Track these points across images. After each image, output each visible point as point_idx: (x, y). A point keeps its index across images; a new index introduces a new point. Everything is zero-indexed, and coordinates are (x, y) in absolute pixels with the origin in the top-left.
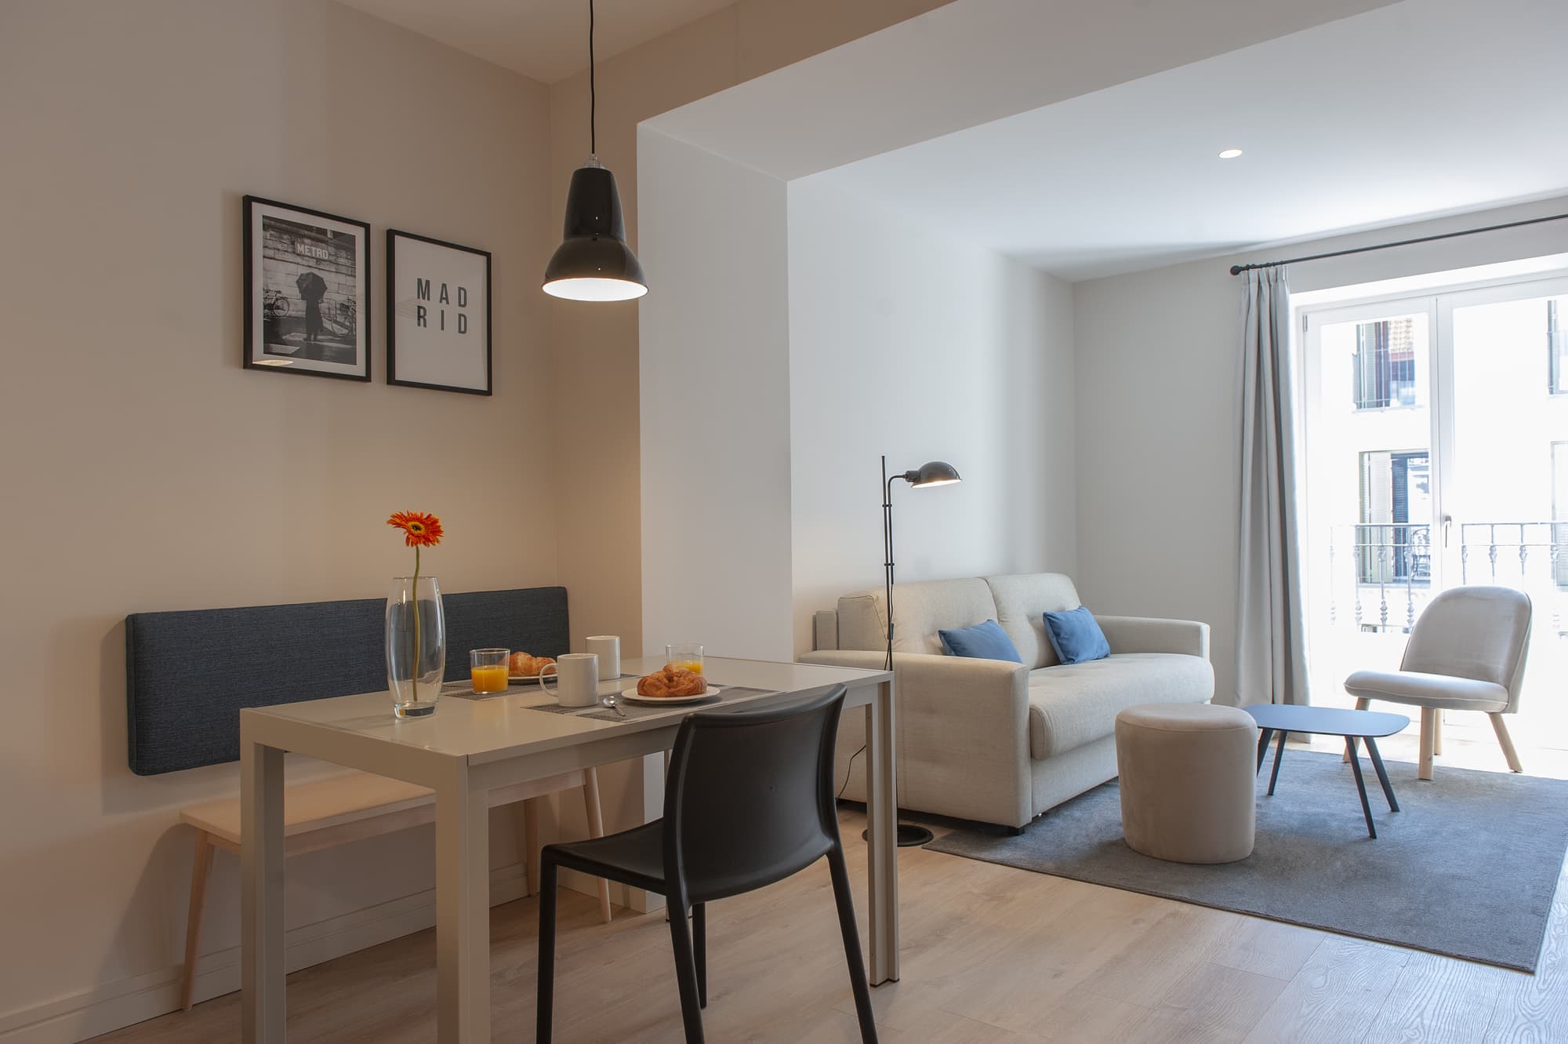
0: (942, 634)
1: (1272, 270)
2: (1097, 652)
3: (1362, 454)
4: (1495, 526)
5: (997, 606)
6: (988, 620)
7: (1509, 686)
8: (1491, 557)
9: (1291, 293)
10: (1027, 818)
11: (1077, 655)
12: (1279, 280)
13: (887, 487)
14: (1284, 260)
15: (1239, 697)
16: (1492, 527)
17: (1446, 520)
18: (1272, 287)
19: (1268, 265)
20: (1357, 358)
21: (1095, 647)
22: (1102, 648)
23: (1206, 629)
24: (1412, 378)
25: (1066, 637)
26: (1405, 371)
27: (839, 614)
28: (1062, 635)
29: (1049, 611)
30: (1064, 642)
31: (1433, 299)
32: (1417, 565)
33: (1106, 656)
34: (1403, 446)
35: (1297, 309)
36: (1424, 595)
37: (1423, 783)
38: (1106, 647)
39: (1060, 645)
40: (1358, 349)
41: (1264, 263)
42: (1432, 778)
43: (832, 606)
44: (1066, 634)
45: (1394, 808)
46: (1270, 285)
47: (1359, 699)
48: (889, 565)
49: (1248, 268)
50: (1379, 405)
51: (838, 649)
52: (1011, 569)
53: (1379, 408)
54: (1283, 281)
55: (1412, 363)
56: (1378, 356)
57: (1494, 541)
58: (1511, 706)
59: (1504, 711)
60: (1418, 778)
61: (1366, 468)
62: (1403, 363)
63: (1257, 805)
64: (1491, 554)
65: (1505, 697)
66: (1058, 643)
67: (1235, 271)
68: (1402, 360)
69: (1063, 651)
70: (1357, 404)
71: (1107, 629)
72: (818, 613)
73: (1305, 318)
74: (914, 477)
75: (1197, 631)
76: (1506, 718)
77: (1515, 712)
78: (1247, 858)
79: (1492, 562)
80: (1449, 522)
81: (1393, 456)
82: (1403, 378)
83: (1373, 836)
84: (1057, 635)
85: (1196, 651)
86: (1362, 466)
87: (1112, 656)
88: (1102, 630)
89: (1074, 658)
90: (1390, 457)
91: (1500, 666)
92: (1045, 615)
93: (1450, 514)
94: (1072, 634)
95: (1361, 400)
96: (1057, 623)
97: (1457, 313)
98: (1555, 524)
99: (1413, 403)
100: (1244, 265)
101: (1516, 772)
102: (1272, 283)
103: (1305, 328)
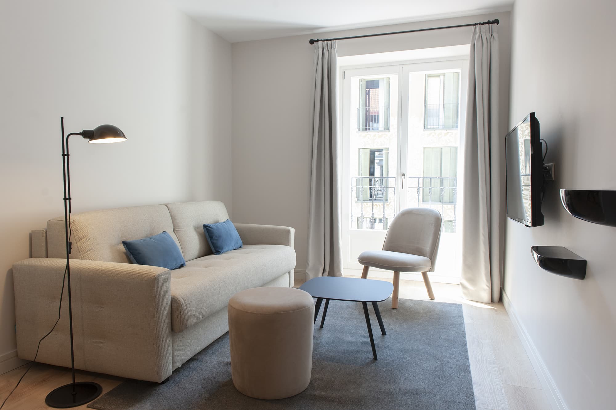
0: (125, 243)
1: (329, 42)
2: (234, 246)
3: (359, 149)
4: (420, 179)
5: (173, 222)
6: (163, 232)
7: (431, 259)
8: (418, 194)
9: (338, 56)
10: (169, 372)
11: (222, 249)
12: (332, 48)
13: (65, 142)
14: (335, 38)
15: (308, 264)
16: (419, 179)
17: (403, 176)
18: (329, 52)
19: (327, 40)
20: (359, 110)
21: (233, 243)
22: (237, 243)
23: (292, 231)
24: (378, 122)
25: (216, 238)
26: (375, 119)
27: (47, 232)
28: (214, 237)
29: (207, 223)
30: (215, 241)
31: (401, 67)
32: (377, 193)
33: (240, 247)
34: (375, 147)
35: (340, 67)
36: (379, 205)
37: (394, 311)
38: (240, 242)
39: (213, 243)
40: (359, 107)
41: (326, 39)
42: (398, 308)
43: (42, 226)
44: (216, 237)
45: (384, 333)
46: (328, 50)
47: (364, 266)
48: (67, 199)
49: (318, 41)
50: (366, 129)
51: (47, 257)
52: (191, 199)
53: (366, 131)
54: (335, 49)
55: (378, 115)
56: (367, 111)
57: (419, 186)
58: (432, 269)
59: (429, 271)
60: (391, 307)
61: (361, 155)
62: (375, 116)
63: (314, 337)
64: (418, 192)
65: (430, 264)
66: (211, 241)
67: (312, 42)
68: (375, 114)
69: (214, 247)
70: (358, 129)
71: (241, 232)
72: (32, 231)
73: (344, 73)
74: (89, 135)
75: (288, 232)
76: (429, 274)
77: (433, 271)
78: (307, 389)
79: (418, 195)
80: (404, 176)
81: (371, 150)
82: (375, 122)
83: (375, 358)
84: (211, 237)
85: (286, 242)
86: (359, 154)
87: (243, 246)
88: (238, 233)
89: (220, 250)
90: (369, 151)
91: (428, 248)
92: (205, 226)
93: (404, 173)
94: (220, 236)
95: (360, 127)
96: (211, 230)
97: (411, 74)
98: (442, 178)
99: (378, 129)
100: (316, 39)
101: (432, 299)
102: (329, 50)
103: (344, 78)
